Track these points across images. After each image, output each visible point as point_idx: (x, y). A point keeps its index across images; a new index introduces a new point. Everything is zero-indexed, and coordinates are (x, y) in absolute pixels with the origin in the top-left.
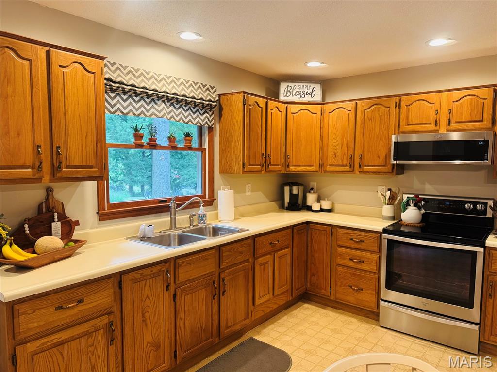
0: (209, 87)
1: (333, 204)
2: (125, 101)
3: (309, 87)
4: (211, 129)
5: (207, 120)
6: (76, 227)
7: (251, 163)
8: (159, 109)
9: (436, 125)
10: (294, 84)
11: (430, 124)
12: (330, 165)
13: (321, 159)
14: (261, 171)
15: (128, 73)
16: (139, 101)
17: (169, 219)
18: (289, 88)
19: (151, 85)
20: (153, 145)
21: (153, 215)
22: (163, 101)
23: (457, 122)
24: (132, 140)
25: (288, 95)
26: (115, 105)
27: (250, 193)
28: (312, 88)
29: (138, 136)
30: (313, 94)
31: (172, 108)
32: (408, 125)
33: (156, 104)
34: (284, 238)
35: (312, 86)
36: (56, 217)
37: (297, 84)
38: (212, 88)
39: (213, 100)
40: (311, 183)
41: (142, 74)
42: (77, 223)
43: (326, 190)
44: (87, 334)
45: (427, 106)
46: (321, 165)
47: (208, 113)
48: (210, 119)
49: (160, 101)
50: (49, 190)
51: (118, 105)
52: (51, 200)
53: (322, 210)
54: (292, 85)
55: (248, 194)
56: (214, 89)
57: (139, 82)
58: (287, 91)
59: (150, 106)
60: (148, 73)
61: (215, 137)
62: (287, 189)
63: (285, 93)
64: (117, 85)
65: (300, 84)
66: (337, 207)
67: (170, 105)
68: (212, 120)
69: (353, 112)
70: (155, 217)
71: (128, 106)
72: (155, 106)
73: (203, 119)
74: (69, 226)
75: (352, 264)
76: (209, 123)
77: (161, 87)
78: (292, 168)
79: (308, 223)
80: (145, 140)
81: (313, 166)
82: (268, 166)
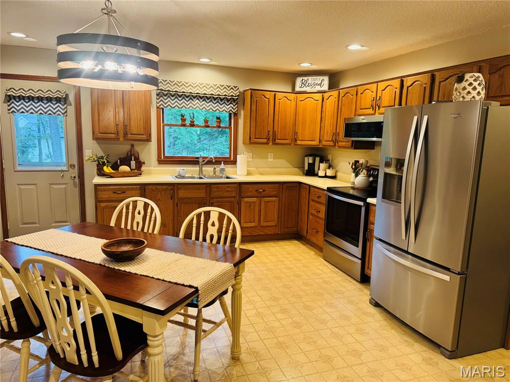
0: (233, 87)
1: (336, 172)
2: (173, 100)
3: (318, 79)
4: (236, 114)
5: (231, 108)
7: (257, 137)
8: (194, 104)
10: (308, 78)
11: (371, 108)
12: (325, 141)
14: (269, 143)
15: (174, 85)
16: (182, 100)
17: (198, 169)
18: (304, 81)
19: (188, 90)
20: (192, 125)
22: (198, 99)
24: (180, 123)
25: (302, 87)
26: (167, 103)
27: (272, 160)
28: (321, 80)
29: (183, 120)
30: (322, 84)
31: (204, 102)
32: (361, 109)
33: (193, 101)
34: (271, 190)
35: (322, 78)
36: (133, 159)
37: (310, 78)
38: (235, 87)
39: (234, 95)
40: (329, 155)
41: (183, 84)
42: (144, 163)
43: (335, 163)
45: (370, 95)
47: (232, 104)
48: (234, 108)
49: (195, 99)
50: (132, 146)
51: (169, 103)
52: (132, 151)
53: (326, 176)
54: (306, 78)
55: (269, 160)
56: (237, 88)
57: (180, 89)
58: (302, 83)
59: (189, 102)
60: (187, 83)
61: (240, 120)
62: (306, 160)
63: (301, 85)
64: (167, 92)
65: (312, 77)
66: (339, 175)
67: (203, 101)
68: (235, 108)
71: (175, 103)
72: (192, 102)
73: (229, 107)
74: (139, 164)
75: (315, 213)
76: (233, 110)
77: (195, 91)
79: (300, 183)
80: (188, 122)
81: (314, 141)
82: (275, 140)
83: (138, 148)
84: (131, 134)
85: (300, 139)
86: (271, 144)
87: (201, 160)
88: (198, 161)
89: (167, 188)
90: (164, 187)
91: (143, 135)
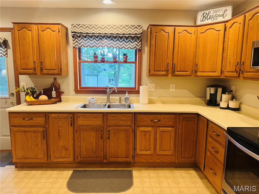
0: (137, 26)
1: (241, 104)
2: (86, 41)
4: (140, 50)
5: (135, 45)
6: (62, 94)
7: (156, 70)
8: (103, 43)
10: (209, 11)
12: (228, 72)
13: (223, 66)
14: (168, 75)
15: (86, 28)
16: (93, 40)
17: (107, 97)
18: (205, 15)
19: (97, 31)
20: (103, 61)
21: (102, 94)
22: (106, 39)
24: (93, 59)
25: (203, 20)
26: (81, 43)
27: (174, 90)
28: (223, 10)
29: (96, 57)
30: (225, 15)
31: (112, 41)
33: (102, 40)
34: (167, 120)
35: (224, 8)
36: (54, 89)
37: (212, 10)
38: (139, 26)
39: (138, 33)
40: (232, 86)
41: (93, 27)
42: (63, 93)
44: (35, 132)
46: (223, 72)
47: (136, 41)
48: (138, 45)
49: (104, 39)
50: (55, 79)
51: (82, 43)
52: (55, 83)
53: (228, 108)
55: (171, 90)
56: (140, 27)
57: (90, 31)
58: (203, 17)
59: (99, 42)
60: (96, 26)
62: (208, 90)
63: (202, 19)
64: (79, 34)
65: (215, 10)
67: (111, 40)
68: (139, 45)
70: (103, 95)
71: (87, 43)
72: (102, 41)
74: (59, 94)
76: (137, 47)
77: (103, 32)
78: (199, 74)
79: (198, 115)
80: (99, 59)
81: (215, 72)
82: (174, 72)
83: (59, 81)
84: (45, 70)
85: (200, 70)
86: (170, 75)
87: (108, 90)
88: (106, 91)
89: (67, 116)
90: (65, 115)
91: (55, 70)
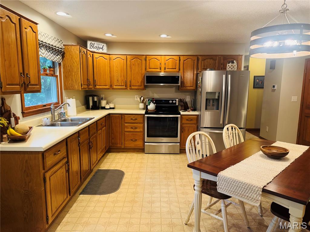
0: (60, 41)
3: (101, 45)
4: (60, 64)
5: (59, 59)
7: (84, 84)
9: (160, 69)
10: (94, 42)
11: (158, 69)
12: (115, 86)
13: (111, 82)
14: (86, 88)
17: (51, 115)
21: (42, 114)
23: (167, 69)
25: (91, 48)
28: (102, 45)
30: (103, 49)
32: (150, 68)
34: (104, 122)
35: (103, 44)
36: (12, 115)
37: (96, 43)
39: (62, 48)
42: (19, 118)
43: (110, 98)
45: (157, 61)
46: (111, 86)
47: (59, 55)
50: (4, 99)
52: (5, 105)
53: (111, 108)
54: (93, 42)
56: (62, 42)
58: (91, 45)
61: (62, 69)
62: (91, 98)
65: (97, 43)
66: (117, 106)
69: (125, 60)
70: (43, 114)
75: (132, 130)
76: (60, 61)
78: (97, 87)
79: (109, 114)
81: (107, 86)
82: (89, 86)
85: (98, 85)
87: (52, 107)
